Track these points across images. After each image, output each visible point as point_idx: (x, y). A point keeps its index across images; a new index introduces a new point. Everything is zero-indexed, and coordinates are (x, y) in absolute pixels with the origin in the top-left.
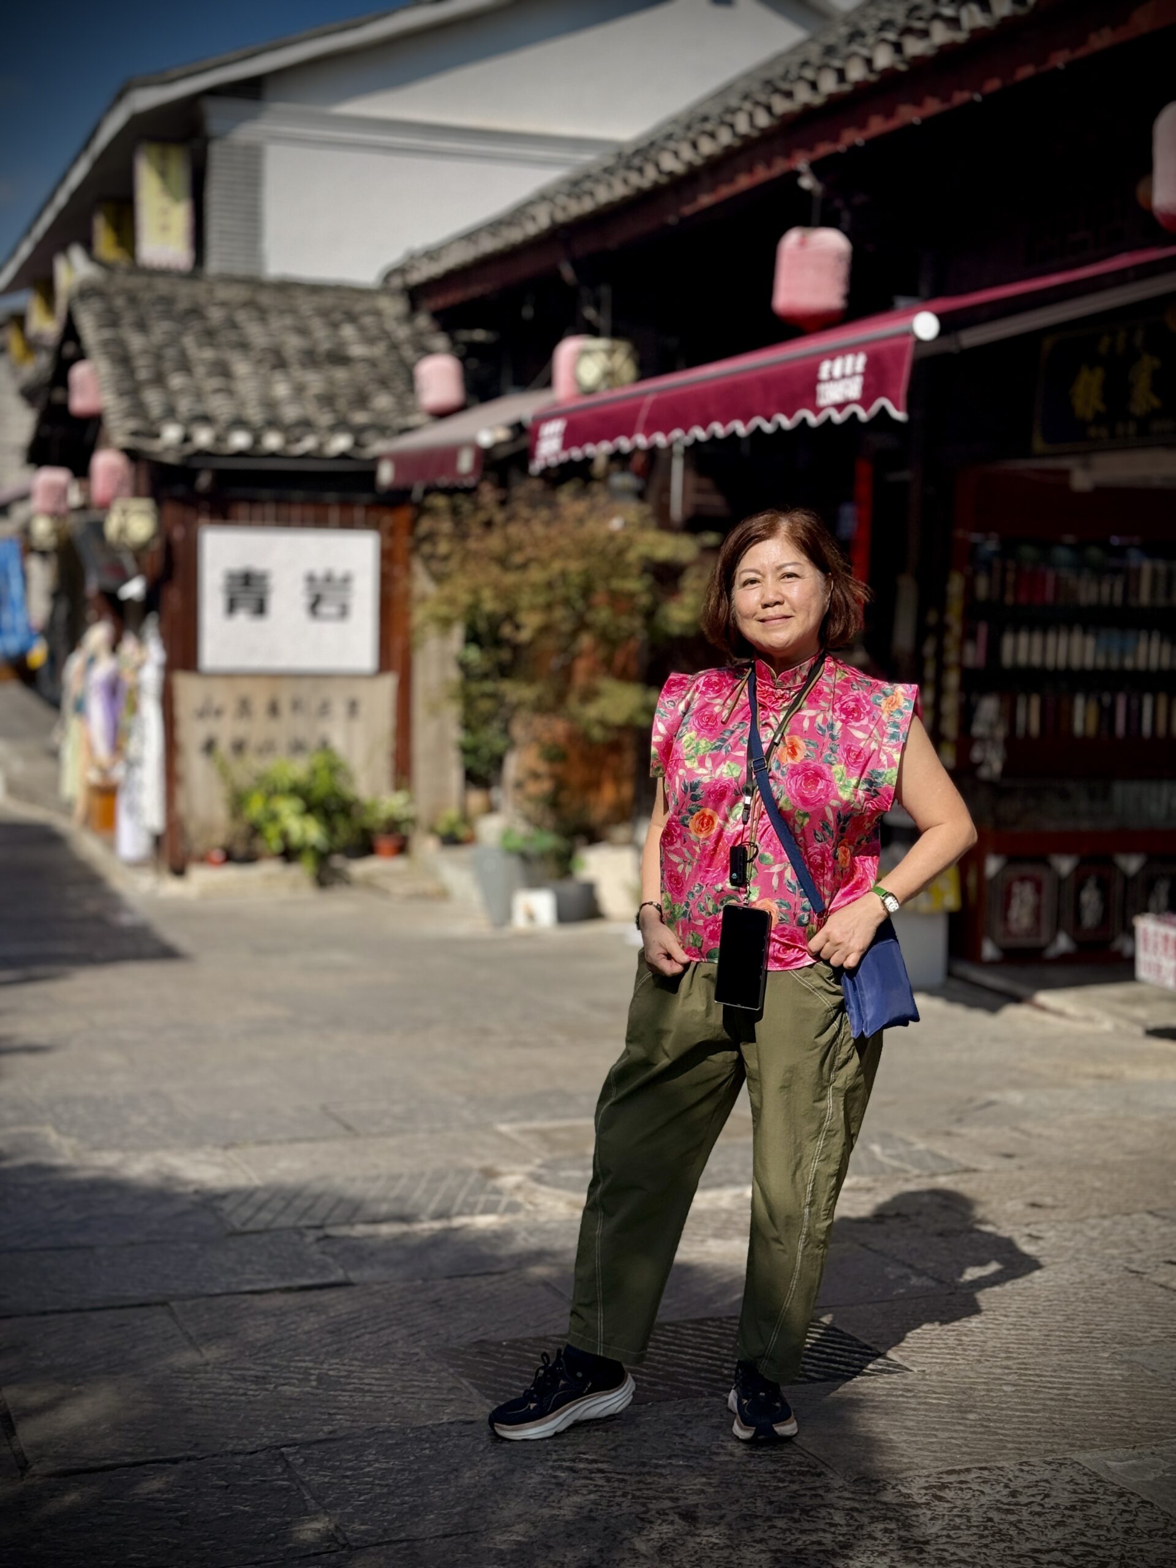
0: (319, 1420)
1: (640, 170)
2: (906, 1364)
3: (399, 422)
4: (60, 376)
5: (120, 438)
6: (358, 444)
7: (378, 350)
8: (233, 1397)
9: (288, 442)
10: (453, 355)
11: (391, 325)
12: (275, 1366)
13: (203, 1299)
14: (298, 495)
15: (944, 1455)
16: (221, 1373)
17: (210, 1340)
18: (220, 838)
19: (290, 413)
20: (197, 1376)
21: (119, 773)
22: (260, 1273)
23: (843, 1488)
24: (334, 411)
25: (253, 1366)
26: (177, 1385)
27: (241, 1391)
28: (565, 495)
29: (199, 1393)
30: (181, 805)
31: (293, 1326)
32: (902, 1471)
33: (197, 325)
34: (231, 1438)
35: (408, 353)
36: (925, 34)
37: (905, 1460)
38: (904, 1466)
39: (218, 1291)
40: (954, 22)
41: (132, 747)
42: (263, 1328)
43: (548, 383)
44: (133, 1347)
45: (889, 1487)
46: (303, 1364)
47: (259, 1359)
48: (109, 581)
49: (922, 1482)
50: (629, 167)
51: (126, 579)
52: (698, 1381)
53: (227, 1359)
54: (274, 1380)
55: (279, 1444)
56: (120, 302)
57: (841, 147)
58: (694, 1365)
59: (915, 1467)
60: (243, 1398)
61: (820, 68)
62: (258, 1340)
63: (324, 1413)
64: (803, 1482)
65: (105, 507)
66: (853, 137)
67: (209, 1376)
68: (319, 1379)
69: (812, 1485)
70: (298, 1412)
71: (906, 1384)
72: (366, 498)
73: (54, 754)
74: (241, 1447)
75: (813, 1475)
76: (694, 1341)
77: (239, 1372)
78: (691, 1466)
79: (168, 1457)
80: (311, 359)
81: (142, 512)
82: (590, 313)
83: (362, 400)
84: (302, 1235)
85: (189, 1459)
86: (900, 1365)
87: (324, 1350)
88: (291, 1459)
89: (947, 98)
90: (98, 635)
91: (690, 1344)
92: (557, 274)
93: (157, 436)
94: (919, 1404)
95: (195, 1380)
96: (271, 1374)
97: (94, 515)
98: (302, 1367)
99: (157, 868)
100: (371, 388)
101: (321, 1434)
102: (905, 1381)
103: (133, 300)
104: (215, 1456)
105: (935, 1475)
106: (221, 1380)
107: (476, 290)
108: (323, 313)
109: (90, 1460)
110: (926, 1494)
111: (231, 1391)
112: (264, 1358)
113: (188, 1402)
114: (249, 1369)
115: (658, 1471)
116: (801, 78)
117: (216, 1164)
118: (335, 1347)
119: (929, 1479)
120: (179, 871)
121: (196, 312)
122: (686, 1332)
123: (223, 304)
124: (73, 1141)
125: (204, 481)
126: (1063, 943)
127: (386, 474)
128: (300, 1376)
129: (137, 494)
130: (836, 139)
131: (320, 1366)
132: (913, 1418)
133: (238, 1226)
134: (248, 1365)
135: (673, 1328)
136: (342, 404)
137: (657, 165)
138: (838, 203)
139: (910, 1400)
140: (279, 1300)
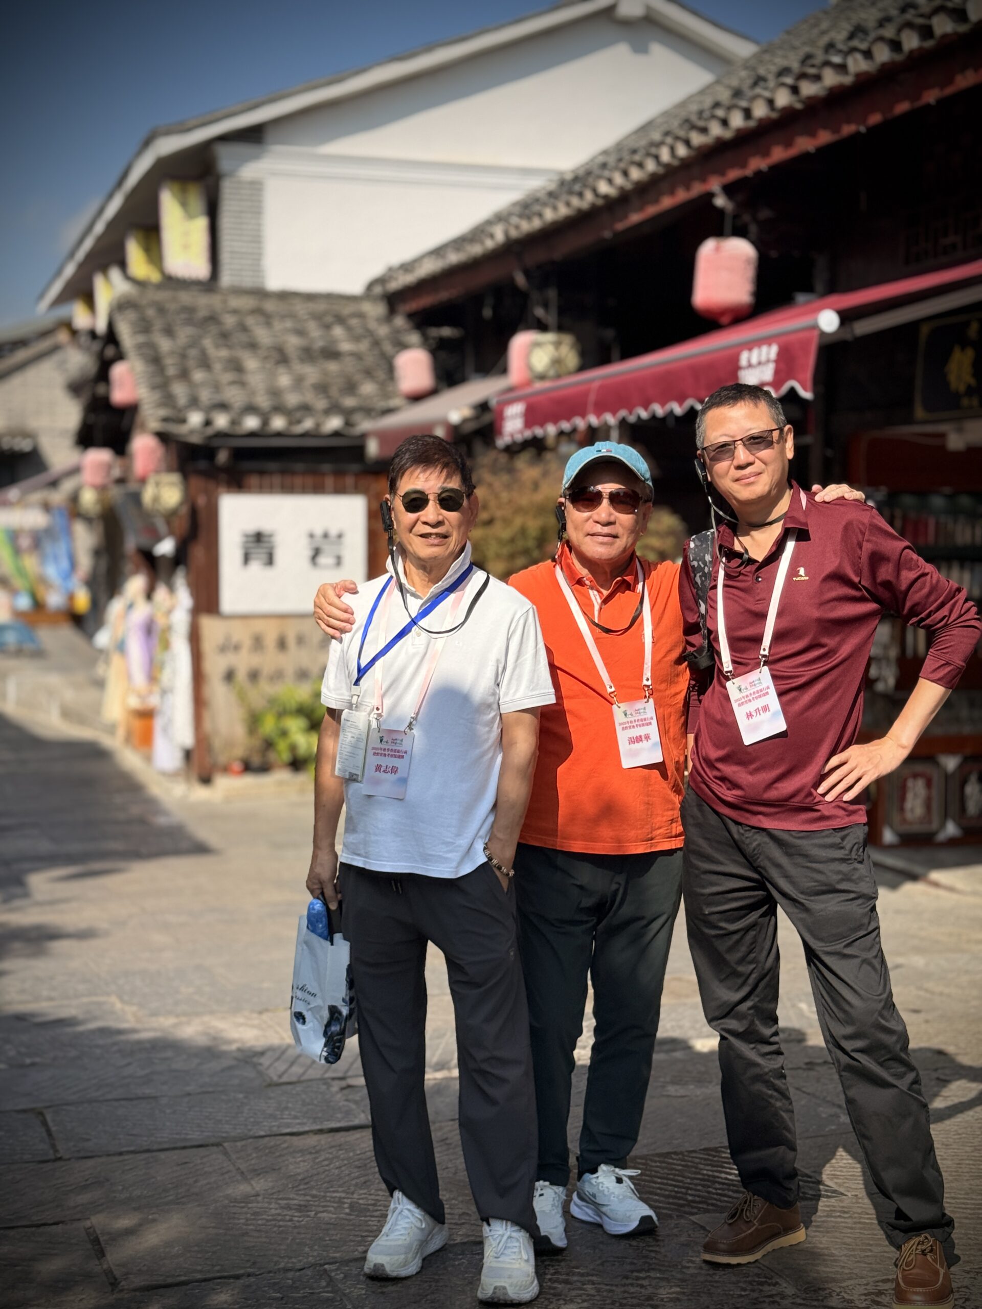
0: (354, 1241)
1: (581, 195)
2: (842, 1190)
3: (382, 404)
4: (103, 374)
5: (154, 425)
6: (348, 424)
7: (364, 346)
8: (281, 1223)
9: (291, 423)
10: (426, 349)
11: (373, 325)
12: (314, 1196)
13: (250, 1140)
14: (299, 466)
15: (878, 1266)
16: (270, 1203)
17: (259, 1174)
18: (239, 752)
19: (292, 399)
20: (250, 1205)
21: (154, 701)
22: (295, 1117)
23: (795, 1296)
24: (328, 397)
25: (297, 1197)
26: (235, 1213)
27: (288, 1218)
28: (522, 462)
29: (254, 1219)
30: (207, 725)
31: (326, 1163)
32: (844, 1280)
33: (214, 329)
34: (282, 1257)
35: (388, 348)
36: (817, 78)
37: (847, 1271)
38: (846, 1277)
39: (262, 1133)
40: (842, 68)
41: (165, 677)
42: (302, 1164)
43: (504, 371)
44: (196, 1181)
45: (834, 1294)
46: (338, 1195)
47: (300, 1190)
48: (144, 541)
49: (862, 1290)
50: (570, 192)
51: (159, 539)
52: (668, 1206)
53: (274, 1191)
54: (314, 1208)
55: (322, 1262)
56: (151, 313)
57: (748, 172)
58: (663, 1192)
59: (855, 1276)
60: (289, 1223)
61: (730, 108)
62: (299, 1174)
63: (357, 1236)
64: (761, 1291)
65: (143, 481)
66: (757, 164)
67: (260, 1205)
68: (351, 1207)
69: (769, 1293)
70: (337, 1235)
71: (843, 1207)
72: (355, 467)
73: (100, 684)
74: (290, 1265)
75: (769, 1285)
76: (662, 1172)
77: (285, 1202)
78: (667, 1279)
79: (231, 1273)
80: (308, 354)
81: (172, 484)
82: (539, 312)
83: (351, 388)
84: (329, 1086)
85: (249, 1275)
86: (836, 1191)
87: (354, 1182)
88: (333, 1274)
89: (836, 130)
90: (136, 584)
91: (659, 1174)
92: (512, 280)
93: (183, 421)
94: (855, 1223)
95: (249, 1208)
96: (311, 1203)
97: (132, 486)
98: (336, 1197)
99: (188, 779)
100: (358, 377)
101: (356, 1253)
102: (841, 1204)
103: (161, 310)
104: (270, 1272)
105: (872, 1284)
106: (271, 1209)
107: (443, 295)
108: (317, 317)
109: (168, 1277)
110: (865, 1300)
111: (280, 1218)
112: (305, 1189)
113: (245, 1227)
114: (293, 1199)
115: (640, 1282)
116: (713, 117)
117: (253, 1026)
118: (362, 1179)
119: (868, 1287)
120: (206, 780)
121: (213, 319)
122: (654, 1164)
123: (235, 312)
124: (134, 1008)
125: (222, 457)
126: (951, 829)
127: (373, 448)
128: (335, 1205)
129: (170, 470)
130: (743, 165)
131: (351, 1196)
132: (851, 1235)
133: (275, 1078)
134: (292, 1196)
135: (644, 1161)
136: (334, 391)
137: (595, 191)
138: (746, 218)
139: (846, 1220)
140: (312, 1140)
